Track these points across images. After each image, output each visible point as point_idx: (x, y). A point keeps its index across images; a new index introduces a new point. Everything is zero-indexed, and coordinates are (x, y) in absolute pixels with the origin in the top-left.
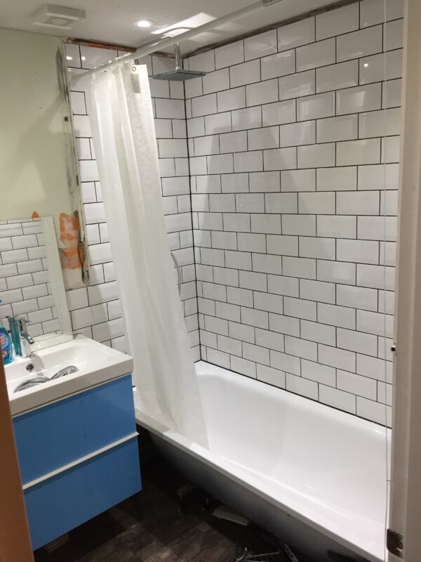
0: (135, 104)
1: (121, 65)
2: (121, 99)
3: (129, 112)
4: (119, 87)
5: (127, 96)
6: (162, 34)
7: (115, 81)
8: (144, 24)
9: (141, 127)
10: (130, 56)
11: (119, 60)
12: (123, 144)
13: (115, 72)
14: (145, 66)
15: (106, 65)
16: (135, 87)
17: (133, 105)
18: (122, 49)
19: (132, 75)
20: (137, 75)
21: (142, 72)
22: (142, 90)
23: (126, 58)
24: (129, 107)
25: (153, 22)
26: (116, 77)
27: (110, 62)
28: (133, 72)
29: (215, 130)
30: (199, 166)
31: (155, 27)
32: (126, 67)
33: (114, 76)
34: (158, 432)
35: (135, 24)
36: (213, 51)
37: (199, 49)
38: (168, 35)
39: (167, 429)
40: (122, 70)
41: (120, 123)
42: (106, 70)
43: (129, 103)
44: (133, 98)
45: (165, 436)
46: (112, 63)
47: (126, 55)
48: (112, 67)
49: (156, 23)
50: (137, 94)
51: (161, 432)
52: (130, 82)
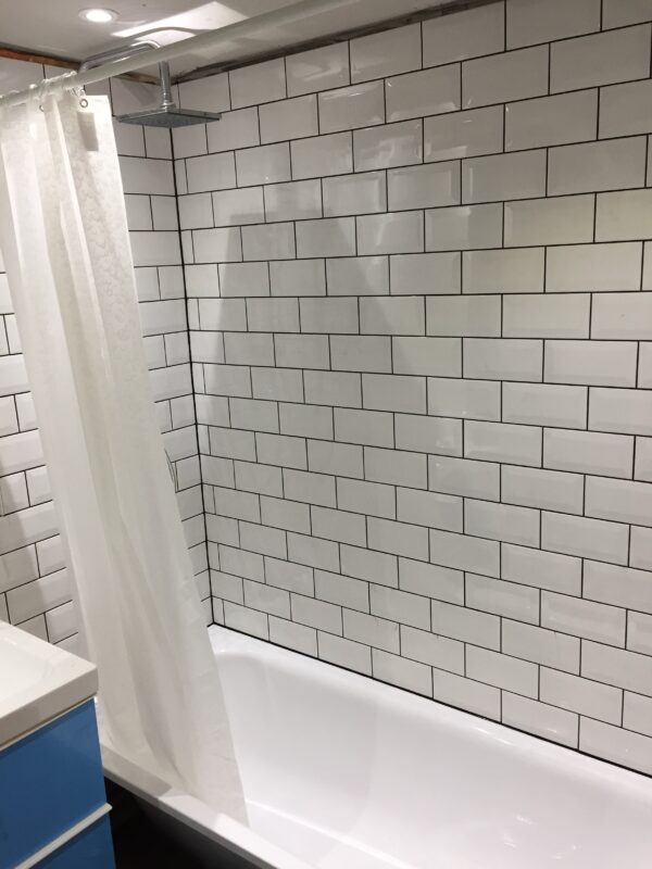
0: (88, 172)
1: (57, 94)
2: (59, 161)
3: (77, 188)
4: (53, 137)
5: (72, 156)
6: (132, 38)
7: (44, 125)
8: (98, 16)
9: (101, 219)
10: (75, 77)
11: (52, 85)
12: (64, 249)
13: (46, 108)
14: (105, 98)
15: (25, 93)
16: (87, 139)
17: (83, 173)
18: (52, 61)
19: (80, 116)
20: (91, 116)
21: (99, 109)
22: (101, 146)
23: (67, 81)
24: (76, 178)
25: (117, 13)
26: (47, 119)
27: (32, 86)
28: (82, 110)
29: (233, 217)
30: (204, 281)
31: (120, 23)
32: (68, 99)
33: (42, 114)
34: (151, 797)
35: (80, 15)
36: (225, 74)
37: (199, 70)
38: (144, 40)
39: (166, 788)
40: (59, 104)
41: (58, 208)
42: (25, 101)
43: (75, 170)
44: (84, 160)
45: (165, 806)
46: (36, 89)
47: (67, 75)
48: (36, 98)
49: (124, 17)
50: (91, 153)
51: (156, 796)
52: (78, 129)
